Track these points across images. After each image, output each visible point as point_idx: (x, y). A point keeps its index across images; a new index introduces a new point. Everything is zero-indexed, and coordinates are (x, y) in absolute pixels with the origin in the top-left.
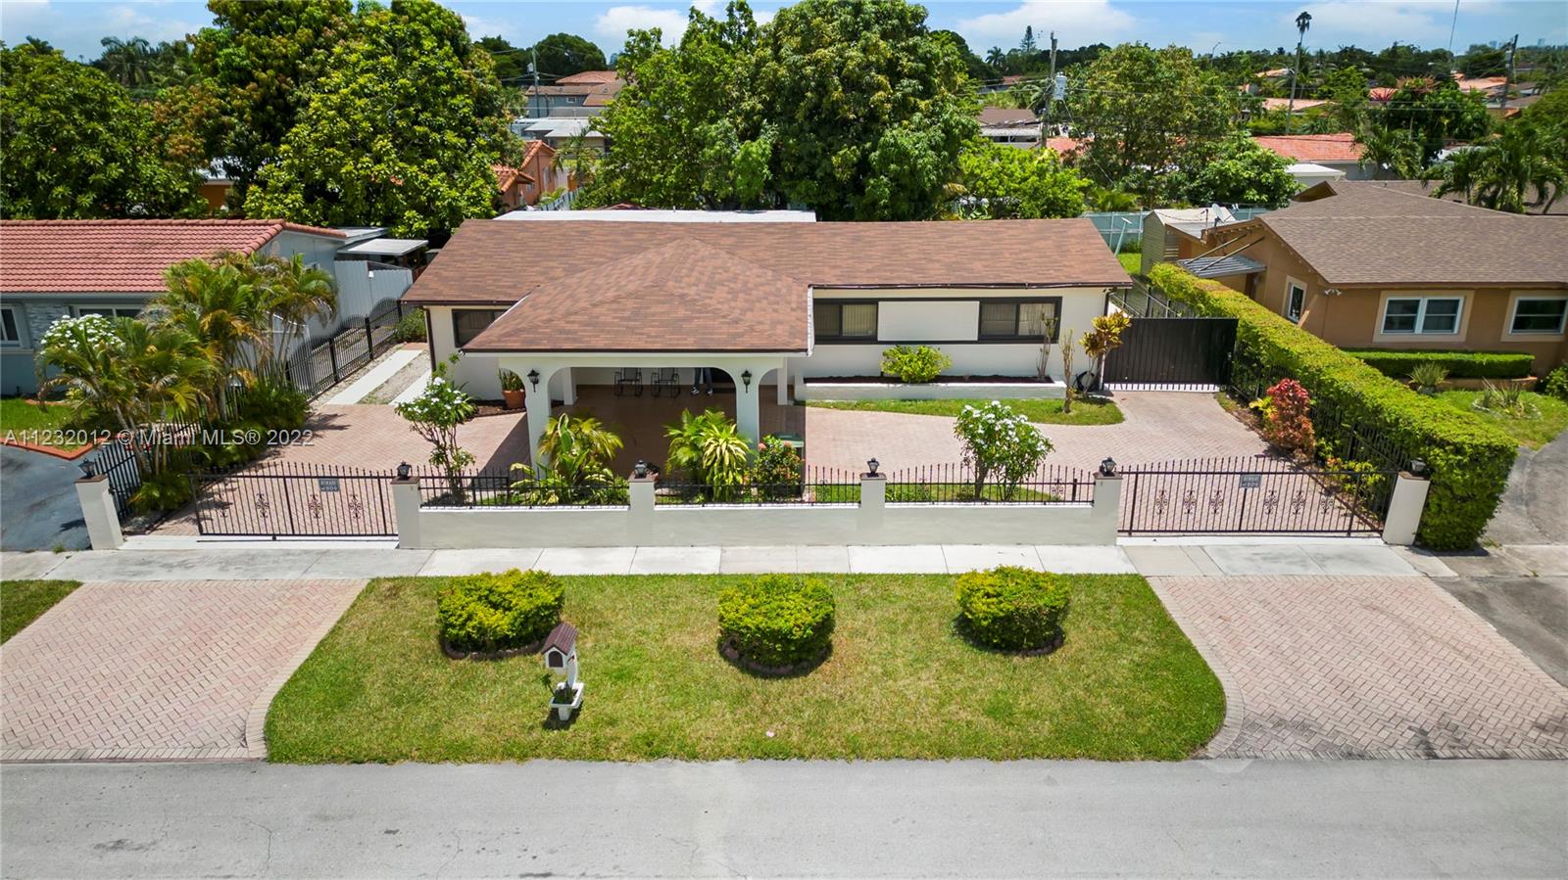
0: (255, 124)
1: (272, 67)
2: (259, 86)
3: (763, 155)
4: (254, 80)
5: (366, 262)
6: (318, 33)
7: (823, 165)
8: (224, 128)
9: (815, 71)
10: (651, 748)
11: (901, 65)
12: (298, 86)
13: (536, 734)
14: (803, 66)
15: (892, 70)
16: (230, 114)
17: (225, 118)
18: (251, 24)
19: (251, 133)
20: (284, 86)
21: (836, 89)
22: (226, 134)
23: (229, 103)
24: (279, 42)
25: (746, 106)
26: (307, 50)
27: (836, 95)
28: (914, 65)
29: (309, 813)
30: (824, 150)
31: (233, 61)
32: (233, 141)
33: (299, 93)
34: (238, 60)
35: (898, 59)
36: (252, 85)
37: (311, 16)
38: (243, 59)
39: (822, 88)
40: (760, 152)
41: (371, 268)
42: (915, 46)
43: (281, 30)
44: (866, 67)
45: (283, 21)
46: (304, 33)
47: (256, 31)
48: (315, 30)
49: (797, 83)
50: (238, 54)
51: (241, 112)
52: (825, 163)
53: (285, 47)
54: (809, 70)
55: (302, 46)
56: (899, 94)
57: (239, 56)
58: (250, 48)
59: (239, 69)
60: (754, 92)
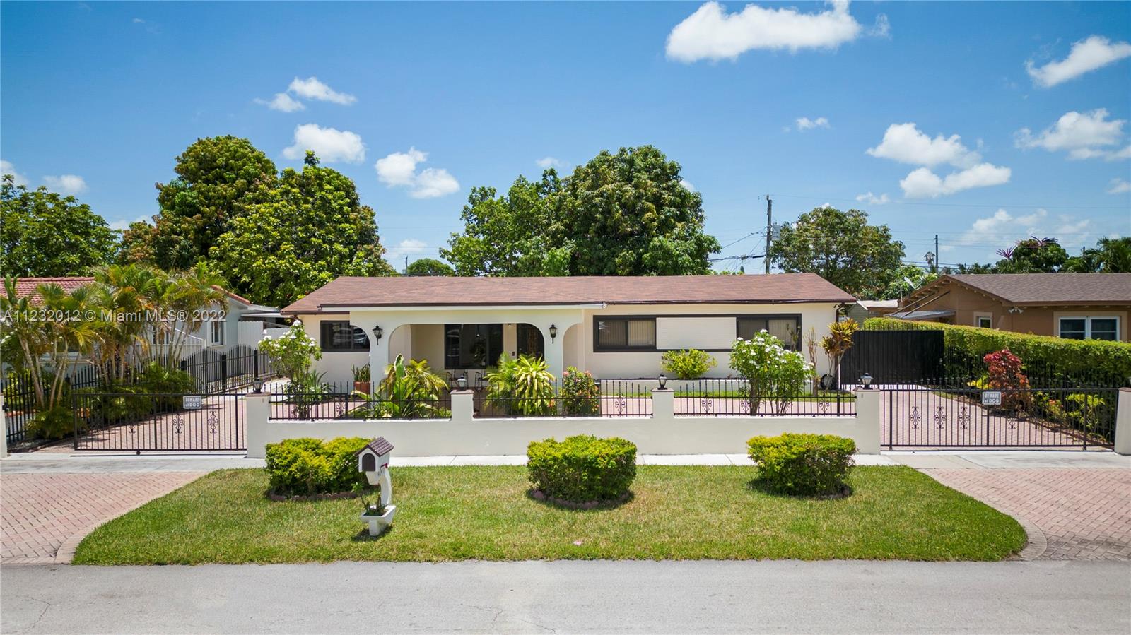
0: (195, 241)
1: (214, 205)
2: (203, 217)
3: (565, 258)
4: (199, 211)
5: (262, 322)
6: (250, 183)
7: (609, 265)
8: (172, 243)
9: (601, 202)
10: (459, 553)
11: (663, 198)
12: (231, 217)
13: (344, 544)
14: (593, 198)
15: (658, 202)
16: (179, 234)
17: (174, 236)
18: (204, 177)
19: (192, 247)
20: (221, 216)
21: (617, 211)
22: (174, 247)
23: (179, 227)
24: (221, 188)
25: (553, 228)
26: (240, 193)
27: (617, 215)
28: (673, 198)
29: (97, 593)
30: (608, 256)
31: (187, 200)
32: (177, 251)
33: (231, 221)
34: (190, 199)
35: (661, 194)
36: (198, 215)
37: (247, 172)
38: (194, 198)
39: (608, 212)
40: (563, 255)
41: (265, 327)
42: (674, 186)
43: (224, 181)
44: (639, 197)
45: (227, 175)
46: (240, 182)
47: (207, 182)
48: (248, 181)
49: (588, 210)
50: (192, 196)
51: (187, 232)
52: (610, 264)
53: (226, 191)
54: (597, 200)
55: (238, 190)
56: (663, 217)
57: (191, 197)
58: (200, 192)
59: (191, 206)
60: (558, 219)
